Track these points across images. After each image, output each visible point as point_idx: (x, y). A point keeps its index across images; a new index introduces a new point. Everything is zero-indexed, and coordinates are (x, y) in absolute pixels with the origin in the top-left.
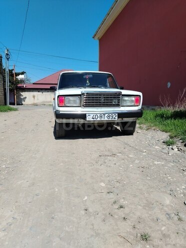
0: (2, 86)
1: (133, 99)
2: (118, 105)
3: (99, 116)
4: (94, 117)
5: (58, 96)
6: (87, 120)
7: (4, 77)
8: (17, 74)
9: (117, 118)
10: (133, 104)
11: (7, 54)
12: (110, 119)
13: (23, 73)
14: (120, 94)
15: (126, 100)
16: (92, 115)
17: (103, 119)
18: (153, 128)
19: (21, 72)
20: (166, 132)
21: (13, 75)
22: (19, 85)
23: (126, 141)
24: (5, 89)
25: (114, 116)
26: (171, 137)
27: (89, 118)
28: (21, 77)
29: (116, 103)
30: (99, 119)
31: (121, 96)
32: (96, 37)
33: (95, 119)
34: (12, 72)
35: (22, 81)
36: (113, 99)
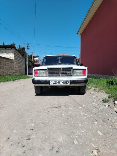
0: (25, 64)
1: (81, 71)
2: (71, 75)
3: (58, 82)
4: (55, 82)
5: (34, 70)
6: (50, 84)
7: (26, 59)
8: (34, 57)
9: (69, 83)
10: (81, 75)
11: (28, 46)
12: (65, 84)
13: (37, 57)
14: (71, 68)
15: (76, 72)
16: (53, 82)
17: (60, 84)
18: (102, 91)
19: (36, 56)
20: (108, 93)
21: (32, 58)
22: (35, 63)
23: (75, 99)
24: (26, 66)
25: (67, 82)
26: (109, 98)
27: (52, 83)
28: (36, 59)
29: (70, 74)
30: (57, 84)
31: (72, 70)
32: (79, 33)
33: (55, 84)
34: (31, 56)
35: (37, 61)
36: (67, 71)
